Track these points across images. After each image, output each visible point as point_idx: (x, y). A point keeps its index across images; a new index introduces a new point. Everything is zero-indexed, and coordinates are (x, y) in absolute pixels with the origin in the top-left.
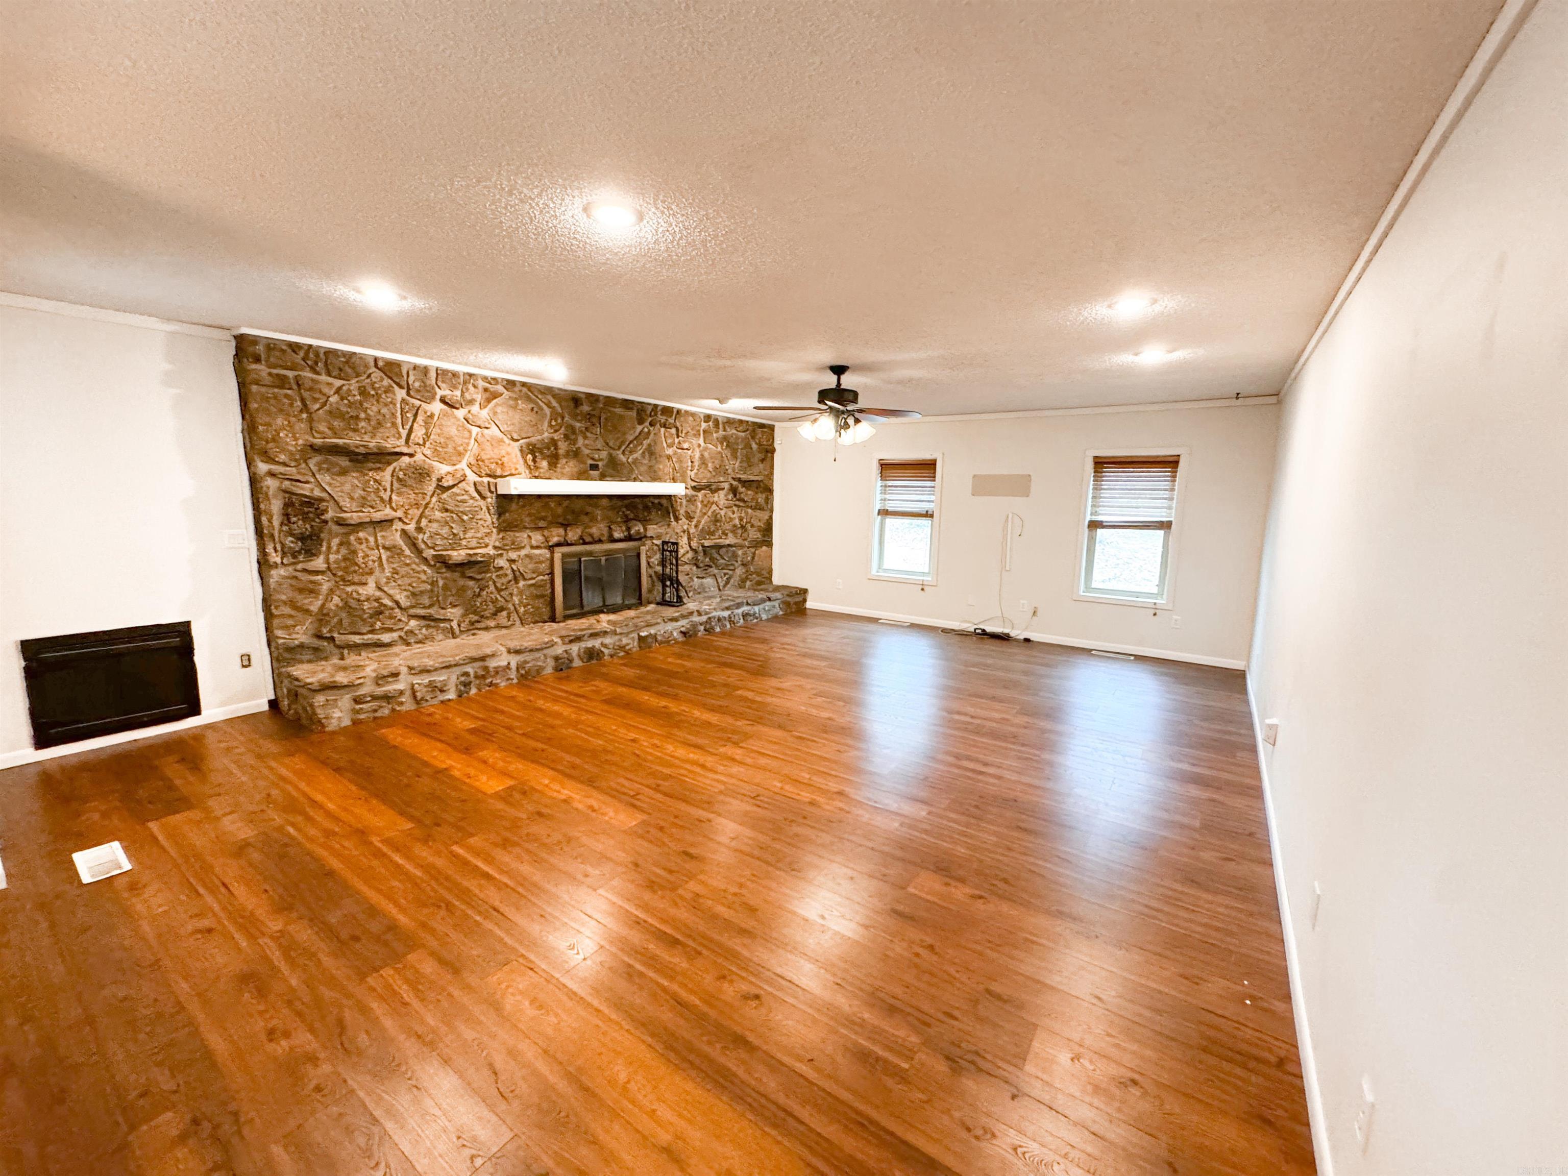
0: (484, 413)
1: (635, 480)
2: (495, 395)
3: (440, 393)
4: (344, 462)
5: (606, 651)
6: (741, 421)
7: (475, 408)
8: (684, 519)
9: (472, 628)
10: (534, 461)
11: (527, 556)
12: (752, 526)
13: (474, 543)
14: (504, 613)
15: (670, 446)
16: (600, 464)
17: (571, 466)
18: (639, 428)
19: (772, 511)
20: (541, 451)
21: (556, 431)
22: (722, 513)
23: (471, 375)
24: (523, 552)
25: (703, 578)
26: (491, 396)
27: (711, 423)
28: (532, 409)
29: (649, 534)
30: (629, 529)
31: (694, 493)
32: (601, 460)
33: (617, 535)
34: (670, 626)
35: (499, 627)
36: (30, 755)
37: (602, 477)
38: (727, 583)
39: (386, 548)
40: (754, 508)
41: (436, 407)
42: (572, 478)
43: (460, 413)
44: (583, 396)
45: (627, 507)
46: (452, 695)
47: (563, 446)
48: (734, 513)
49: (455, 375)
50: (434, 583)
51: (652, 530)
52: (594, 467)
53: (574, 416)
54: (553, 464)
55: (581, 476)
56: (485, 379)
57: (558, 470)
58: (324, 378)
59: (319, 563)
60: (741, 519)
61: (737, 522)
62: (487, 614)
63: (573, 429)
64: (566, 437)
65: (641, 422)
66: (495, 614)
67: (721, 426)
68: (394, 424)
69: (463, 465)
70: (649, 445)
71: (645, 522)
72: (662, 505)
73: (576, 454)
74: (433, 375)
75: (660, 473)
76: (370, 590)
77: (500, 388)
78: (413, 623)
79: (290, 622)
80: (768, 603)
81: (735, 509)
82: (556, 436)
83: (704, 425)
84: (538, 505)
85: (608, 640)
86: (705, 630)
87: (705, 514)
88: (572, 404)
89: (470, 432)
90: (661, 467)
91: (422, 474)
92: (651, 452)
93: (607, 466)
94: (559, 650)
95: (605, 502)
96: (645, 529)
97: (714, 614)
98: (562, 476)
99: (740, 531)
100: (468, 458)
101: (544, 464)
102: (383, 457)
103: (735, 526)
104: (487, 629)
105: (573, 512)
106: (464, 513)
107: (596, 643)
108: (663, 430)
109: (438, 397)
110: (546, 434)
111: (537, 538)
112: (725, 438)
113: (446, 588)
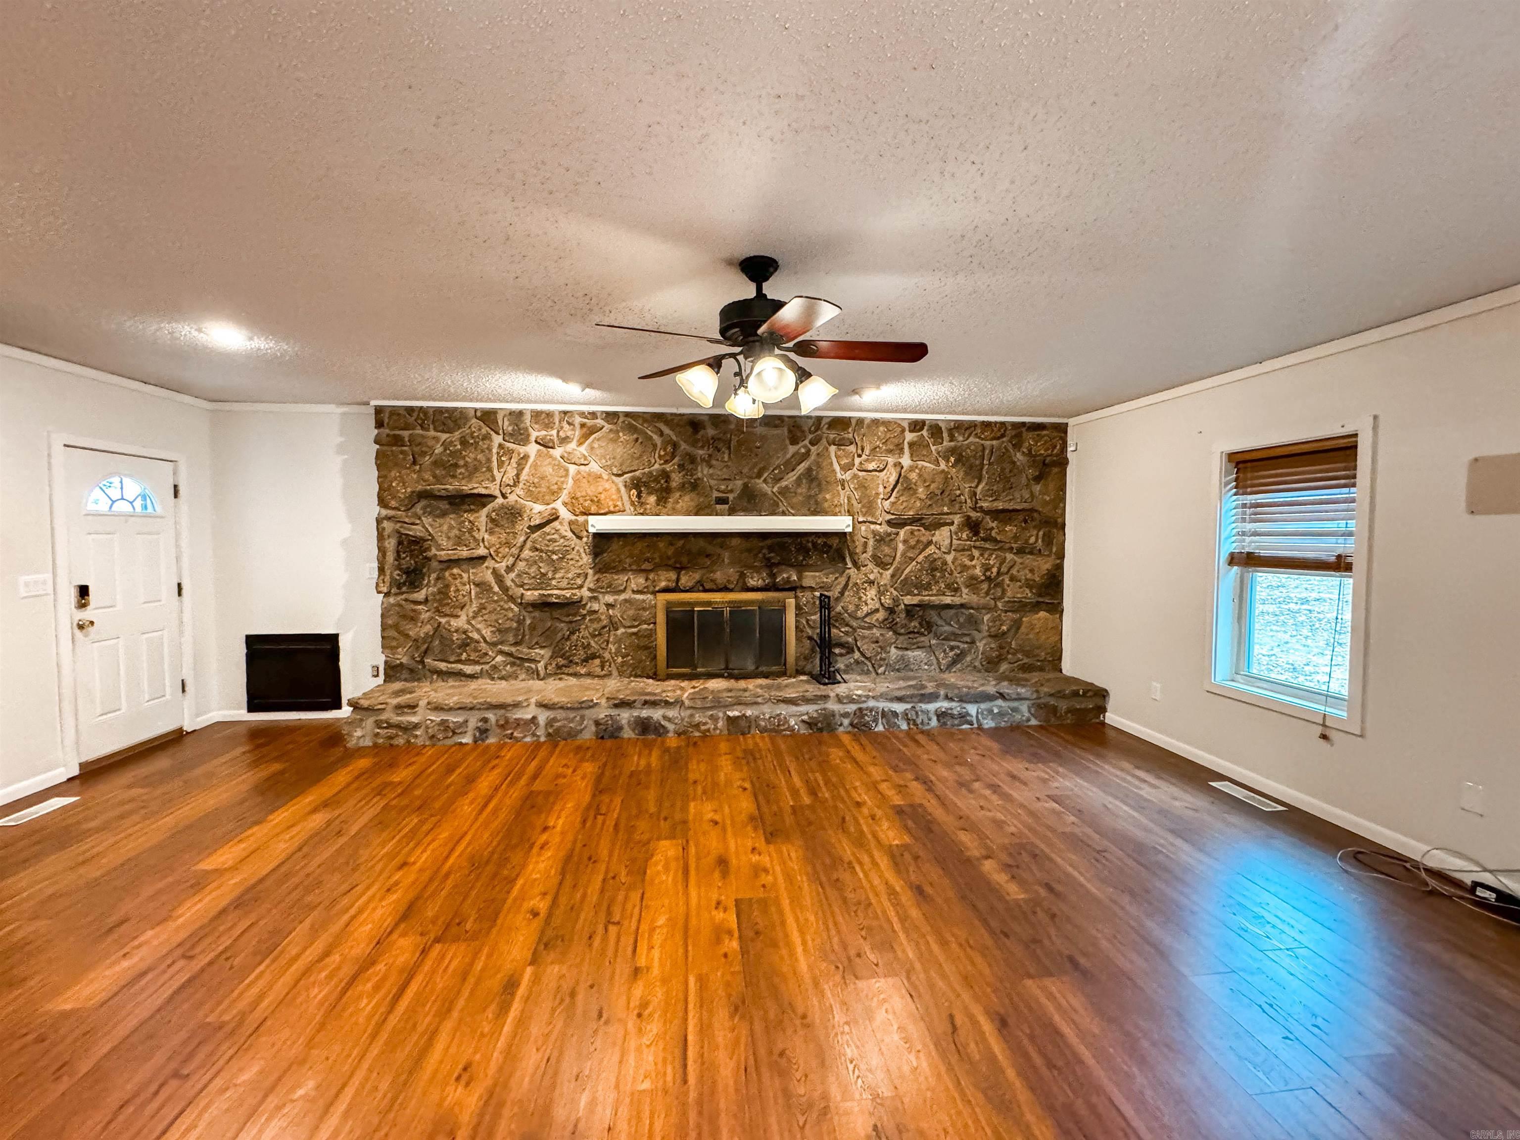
0: (583, 449)
1: (784, 514)
2: (593, 430)
3: (534, 435)
4: (444, 505)
5: (670, 727)
6: (987, 425)
7: (572, 445)
8: (871, 566)
9: (559, 672)
10: (639, 496)
11: (626, 601)
12: (1012, 579)
13: (564, 584)
14: (597, 662)
15: (846, 468)
16: (731, 496)
17: (687, 500)
18: (792, 449)
19: (1061, 556)
20: (646, 484)
21: (666, 462)
22: (949, 558)
23: (565, 413)
24: (622, 597)
25: (907, 649)
26: (589, 432)
27: (925, 432)
28: (637, 440)
29: (806, 582)
30: (773, 576)
31: (889, 530)
32: (731, 491)
33: (752, 583)
34: (784, 710)
35: (589, 675)
36: (242, 714)
37: (732, 512)
39: (477, 585)
40: (1020, 552)
41: (532, 449)
42: (688, 513)
43: (557, 452)
44: (706, 418)
45: (771, 549)
46: (467, 739)
47: (677, 479)
48: (972, 558)
49: (549, 415)
50: (520, 622)
51: (810, 578)
52: (721, 501)
53: (694, 444)
54: (662, 500)
55: (699, 511)
56: (582, 414)
57: (669, 505)
58: (432, 433)
59: (421, 595)
60: (987, 568)
61: (978, 571)
62: (576, 659)
63: (692, 460)
64: (681, 467)
65: (794, 441)
66: (586, 660)
67: (945, 435)
68: (490, 469)
69: (558, 505)
70: (809, 470)
71: (801, 568)
72: (830, 547)
73: (694, 486)
74: (527, 418)
75: (826, 505)
76: (460, 622)
77: (600, 422)
78: (499, 658)
79: (394, 644)
80: (1000, 702)
81: (976, 553)
82: (668, 467)
83: (909, 437)
84: (640, 545)
85: (671, 713)
86: (851, 724)
87: (912, 559)
88: (690, 430)
89: (567, 470)
90: (828, 496)
91: (513, 514)
92: (810, 476)
93: (740, 497)
94: (602, 713)
95: (735, 542)
96: (800, 578)
97: (871, 703)
98: (674, 512)
99: (985, 586)
100: (564, 496)
101: (652, 499)
102: (482, 500)
103: (973, 578)
104: (575, 675)
105: (689, 553)
106: (554, 553)
107: (657, 714)
108: (833, 448)
109: (533, 438)
110: (657, 466)
111: (638, 581)
112: (953, 451)
113: (533, 627)
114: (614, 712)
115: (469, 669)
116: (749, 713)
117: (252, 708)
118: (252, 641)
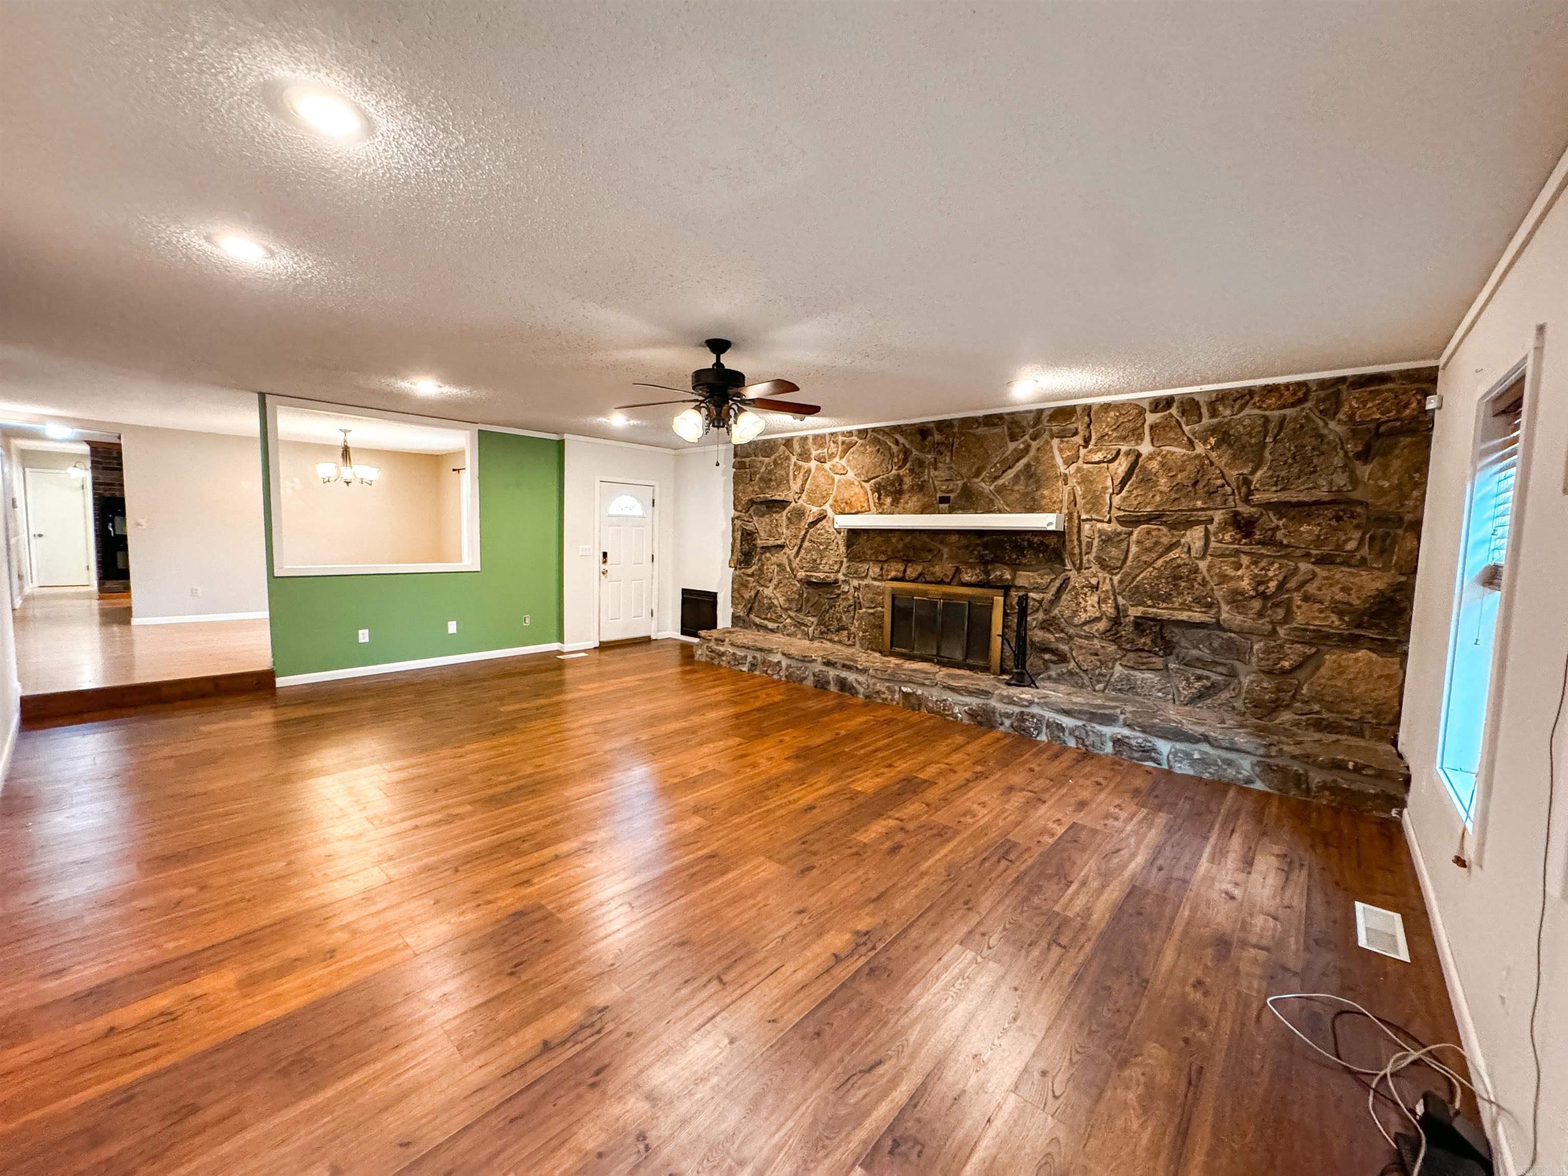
0: (843, 462)
1: (1000, 511)
2: (851, 445)
3: (814, 453)
4: (764, 508)
6: (1271, 390)
7: (837, 459)
8: (1095, 568)
9: (821, 636)
10: (879, 498)
11: (867, 586)
12: (1306, 598)
13: (827, 568)
14: (845, 633)
15: (1068, 462)
16: (952, 495)
17: (914, 501)
18: (1012, 446)
20: (885, 488)
21: (900, 468)
22: (1203, 565)
23: (832, 434)
24: (865, 582)
25: (1132, 668)
26: (848, 447)
27: (1174, 411)
28: (878, 451)
29: (1020, 582)
30: (987, 573)
31: (1120, 528)
32: (951, 491)
33: (966, 578)
34: (951, 697)
35: (840, 642)
36: (678, 635)
37: (953, 510)
38: (1201, 696)
39: (778, 566)
40: (1321, 561)
41: (813, 464)
42: (915, 513)
43: (827, 466)
44: (932, 425)
45: (986, 546)
46: (745, 669)
47: (908, 481)
48: (1238, 566)
49: (823, 436)
50: (801, 595)
51: (1024, 578)
52: (944, 500)
53: (922, 450)
54: (895, 502)
55: (923, 510)
56: (843, 434)
57: (901, 506)
58: (761, 458)
59: (750, 571)
60: (1259, 581)
61: (1245, 584)
62: (832, 628)
63: (921, 464)
64: (912, 471)
65: (1013, 438)
66: (838, 630)
67: (1204, 410)
68: (788, 481)
69: (827, 507)
70: (1028, 466)
71: (1015, 567)
72: (1047, 546)
73: (921, 488)
74: (810, 441)
75: (1044, 502)
76: (767, 592)
77: (855, 438)
78: (789, 620)
79: (736, 602)
80: (1205, 747)
81: (1245, 560)
82: (902, 472)
83: (1151, 418)
84: (879, 539)
85: (861, 679)
86: (1012, 726)
87: (1150, 565)
88: (919, 437)
89: (833, 480)
90: (1046, 492)
91: (800, 514)
92: (1029, 473)
93: (960, 496)
94: (818, 667)
95: (954, 538)
96: (1014, 577)
97: (1035, 710)
98: (905, 511)
99: (1257, 604)
100: (830, 501)
101: (889, 500)
102: (783, 504)
103: (1236, 592)
104: (831, 640)
105: (914, 549)
106: (821, 544)
107: (851, 677)
108: (1055, 442)
109: (813, 457)
110: (894, 472)
111: (875, 570)
112: (1213, 430)
113: (808, 600)
114: (824, 668)
115: (771, 625)
116: (919, 692)
117: (683, 633)
118: (685, 591)
